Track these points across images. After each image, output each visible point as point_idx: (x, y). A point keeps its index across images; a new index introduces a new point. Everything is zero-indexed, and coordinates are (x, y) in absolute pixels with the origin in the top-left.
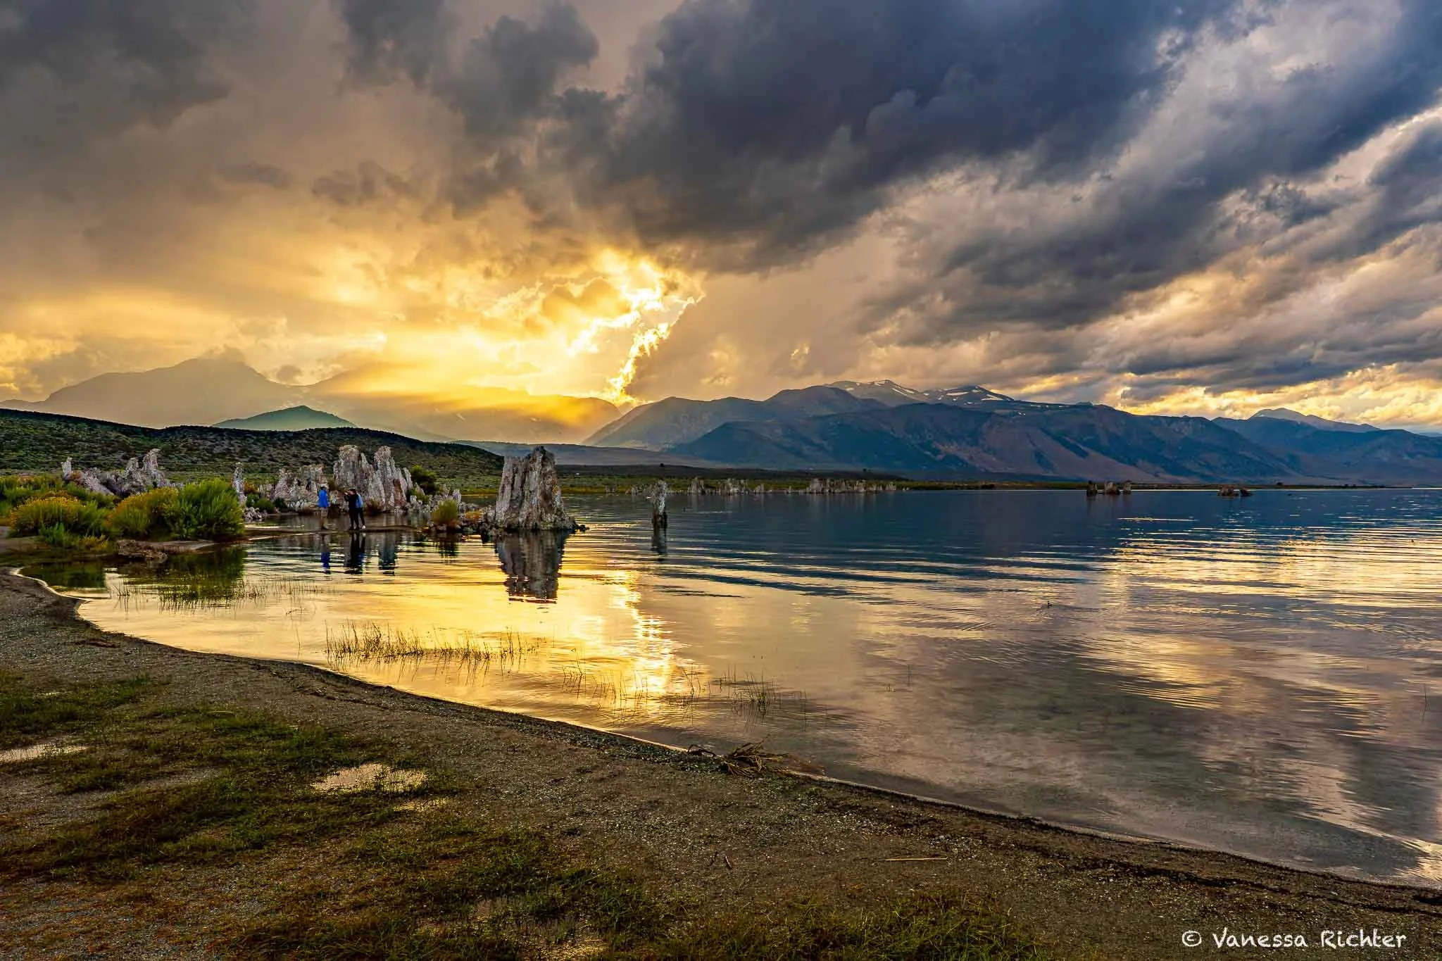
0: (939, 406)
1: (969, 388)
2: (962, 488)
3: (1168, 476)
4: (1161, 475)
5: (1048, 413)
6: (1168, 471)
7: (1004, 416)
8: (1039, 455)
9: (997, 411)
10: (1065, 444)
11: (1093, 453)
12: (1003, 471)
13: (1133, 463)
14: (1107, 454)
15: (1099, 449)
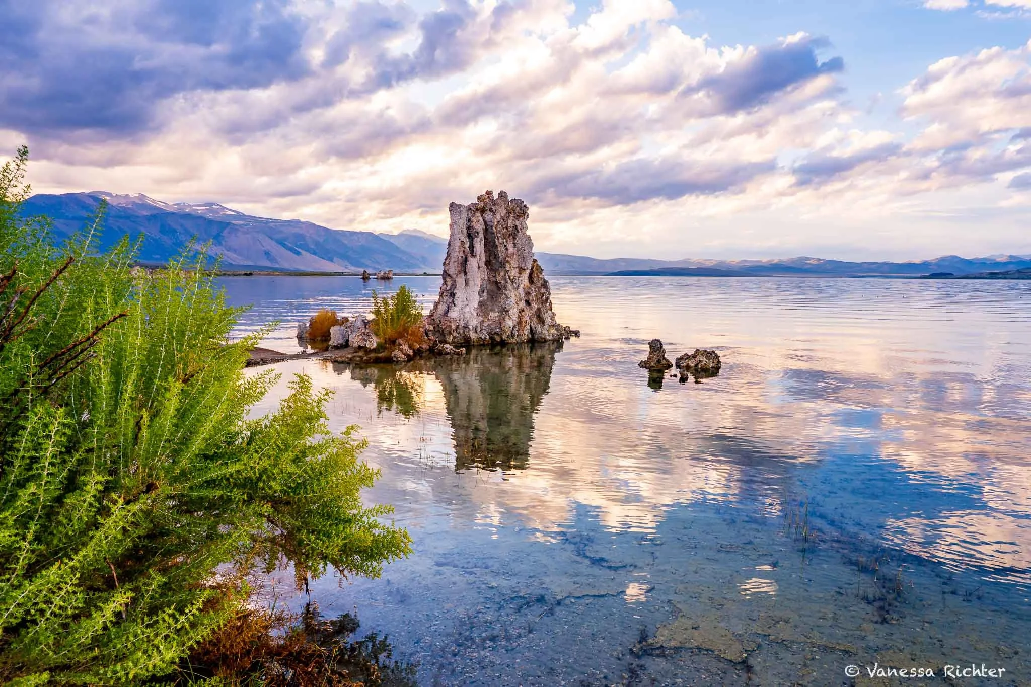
0: (188, 216)
1: (210, 205)
2: (229, 275)
3: (353, 268)
4: (350, 267)
5: (272, 225)
6: (353, 264)
7: (240, 226)
8: (267, 253)
9: (233, 222)
10: (284, 245)
11: (304, 252)
12: (242, 264)
13: (331, 260)
14: (315, 253)
15: (308, 250)
